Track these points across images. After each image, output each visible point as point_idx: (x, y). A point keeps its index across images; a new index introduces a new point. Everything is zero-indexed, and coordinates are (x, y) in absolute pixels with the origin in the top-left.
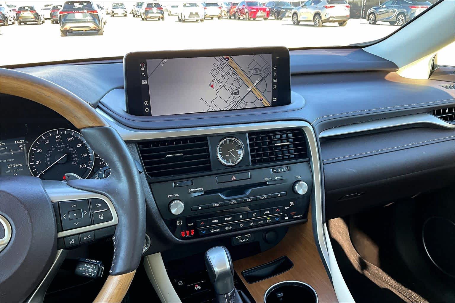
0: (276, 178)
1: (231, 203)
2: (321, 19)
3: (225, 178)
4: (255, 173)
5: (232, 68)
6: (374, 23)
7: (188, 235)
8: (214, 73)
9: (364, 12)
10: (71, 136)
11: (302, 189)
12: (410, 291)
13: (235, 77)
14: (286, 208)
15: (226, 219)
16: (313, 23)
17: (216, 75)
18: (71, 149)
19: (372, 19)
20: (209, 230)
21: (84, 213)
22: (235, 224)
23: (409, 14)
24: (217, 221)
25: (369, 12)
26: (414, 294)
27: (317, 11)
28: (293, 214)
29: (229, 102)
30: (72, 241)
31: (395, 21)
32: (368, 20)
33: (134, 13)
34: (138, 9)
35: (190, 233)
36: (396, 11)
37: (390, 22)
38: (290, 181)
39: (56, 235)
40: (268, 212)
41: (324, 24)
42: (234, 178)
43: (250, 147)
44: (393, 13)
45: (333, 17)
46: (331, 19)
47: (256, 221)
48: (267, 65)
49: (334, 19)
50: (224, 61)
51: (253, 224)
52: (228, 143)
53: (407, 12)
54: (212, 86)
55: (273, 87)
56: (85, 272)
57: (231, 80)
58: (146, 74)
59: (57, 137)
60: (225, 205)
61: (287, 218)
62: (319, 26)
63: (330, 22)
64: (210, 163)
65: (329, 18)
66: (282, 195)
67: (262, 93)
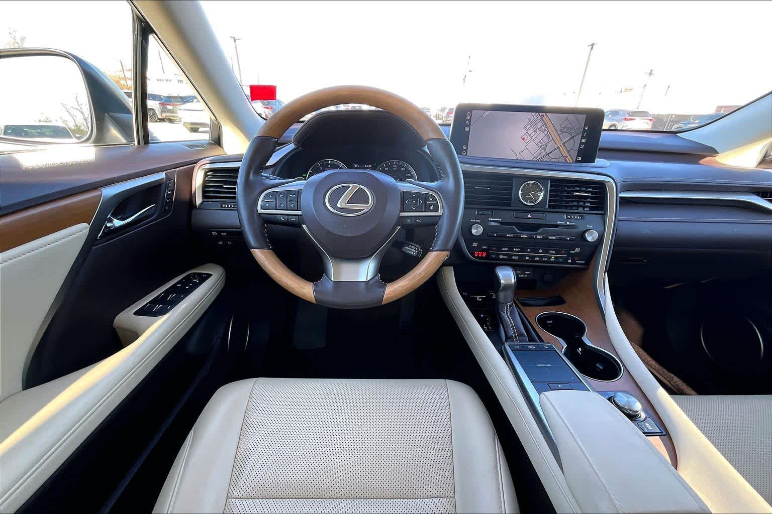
0: (568, 223)
1: (523, 236)
3: (521, 214)
4: (549, 216)
5: (545, 124)
7: (480, 256)
8: (528, 127)
10: (403, 167)
11: (591, 237)
12: (673, 375)
13: (546, 133)
14: (572, 252)
15: (515, 250)
17: (529, 129)
18: (402, 177)
20: (498, 255)
21: (420, 202)
22: (521, 255)
24: (507, 249)
26: (676, 379)
27: (613, 123)
28: (576, 258)
29: (535, 155)
30: (408, 221)
33: (437, 116)
34: (441, 113)
35: (482, 254)
38: (582, 229)
39: (399, 214)
40: (554, 252)
42: (529, 216)
43: (550, 192)
47: (540, 257)
48: (580, 125)
50: (539, 117)
51: (537, 259)
52: (531, 185)
54: (523, 139)
55: (580, 146)
56: (409, 250)
57: (542, 135)
58: (470, 123)
59: (394, 166)
60: (517, 237)
61: (570, 261)
64: (511, 200)
66: (571, 240)
67: (568, 151)
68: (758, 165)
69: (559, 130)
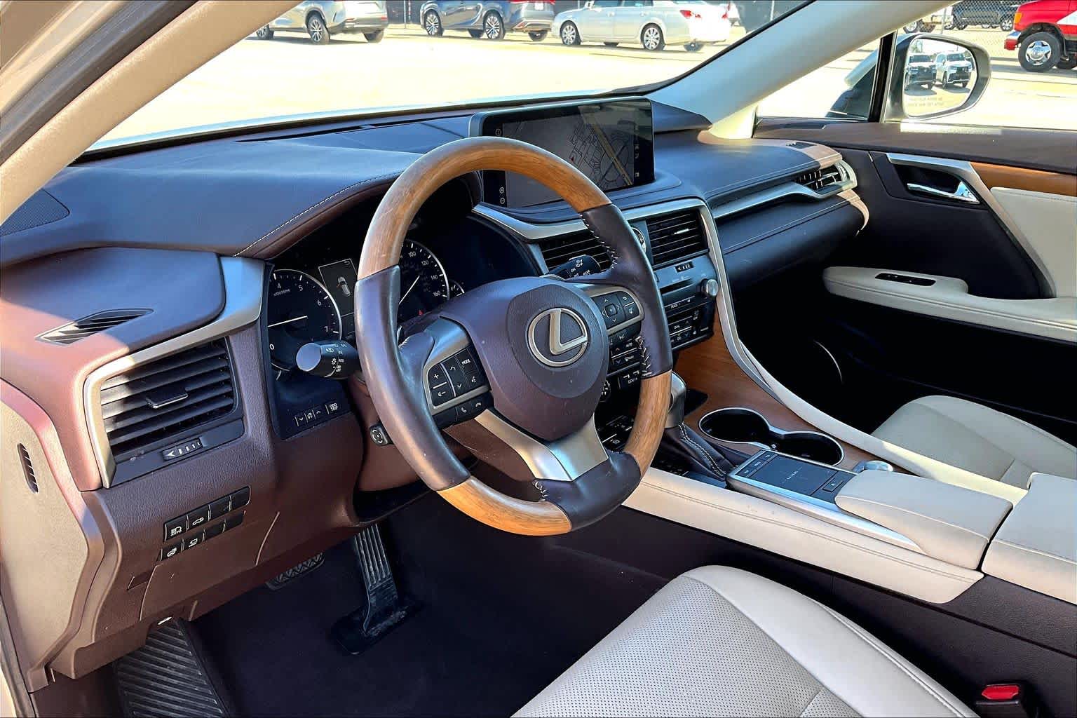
0: (683, 279)
2: (325, 26)
6: (440, 33)
9: (410, 8)
11: (714, 290)
14: (694, 319)
16: (307, 36)
19: (433, 24)
23: (508, 16)
25: (425, 8)
27: (312, 6)
31: (482, 29)
32: (425, 26)
36: (480, 7)
37: (471, 31)
38: (696, 281)
41: (333, 37)
43: (650, 239)
44: (475, 12)
45: (353, 22)
46: (348, 26)
49: (355, 26)
53: (502, 10)
55: (635, 157)
61: (695, 333)
62: (322, 42)
63: (346, 31)
65: (343, 24)
66: (691, 302)
67: (624, 166)
68: (753, 134)
69: (609, 138)
